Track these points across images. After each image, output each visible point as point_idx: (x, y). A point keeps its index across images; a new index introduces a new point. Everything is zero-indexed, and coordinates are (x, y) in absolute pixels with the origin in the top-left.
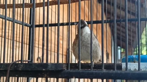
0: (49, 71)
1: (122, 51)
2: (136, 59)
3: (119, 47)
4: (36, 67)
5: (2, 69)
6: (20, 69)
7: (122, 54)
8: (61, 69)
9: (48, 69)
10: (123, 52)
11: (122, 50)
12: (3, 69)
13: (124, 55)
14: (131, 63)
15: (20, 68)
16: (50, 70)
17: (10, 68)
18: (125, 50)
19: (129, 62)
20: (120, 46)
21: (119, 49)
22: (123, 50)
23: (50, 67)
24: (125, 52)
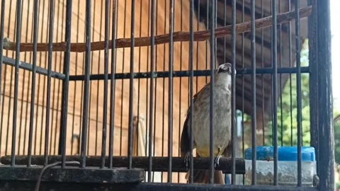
0: (115, 184)
1: (245, 120)
2: (270, 153)
3: (238, 111)
4: (91, 177)
5: (25, 179)
6: (60, 180)
7: (244, 126)
8: (135, 180)
9: (113, 180)
10: (246, 122)
11: (245, 116)
12: (29, 179)
13: (248, 128)
14: (262, 161)
15: (60, 177)
16: (116, 182)
17: (42, 177)
18: (250, 116)
19: (257, 159)
20: (241, 110)
21: (239, 115)
22: (247, 119)
23: (115, 177)
24: (250, 121)
